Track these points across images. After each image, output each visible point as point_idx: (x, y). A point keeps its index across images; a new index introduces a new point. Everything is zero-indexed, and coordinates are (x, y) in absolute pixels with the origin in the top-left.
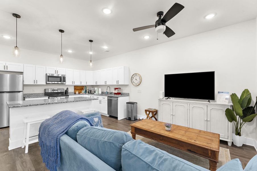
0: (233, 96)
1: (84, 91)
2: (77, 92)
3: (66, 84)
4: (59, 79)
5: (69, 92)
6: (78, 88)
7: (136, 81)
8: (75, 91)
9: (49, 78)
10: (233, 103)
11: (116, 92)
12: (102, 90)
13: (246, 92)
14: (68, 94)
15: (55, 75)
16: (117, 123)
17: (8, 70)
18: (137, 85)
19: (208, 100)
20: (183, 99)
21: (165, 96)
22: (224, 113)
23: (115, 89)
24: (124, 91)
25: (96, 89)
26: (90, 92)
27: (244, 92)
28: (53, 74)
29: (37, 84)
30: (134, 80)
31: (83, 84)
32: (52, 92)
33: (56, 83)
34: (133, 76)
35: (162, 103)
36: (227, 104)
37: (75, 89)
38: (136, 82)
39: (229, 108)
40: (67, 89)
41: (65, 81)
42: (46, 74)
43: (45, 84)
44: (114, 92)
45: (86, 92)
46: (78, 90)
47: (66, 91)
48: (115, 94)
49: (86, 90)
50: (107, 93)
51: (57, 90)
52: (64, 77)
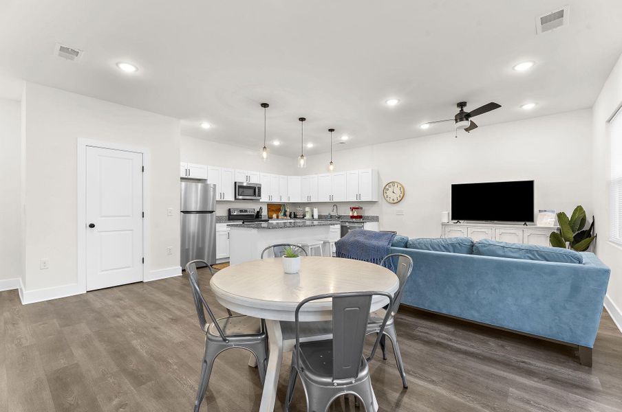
0: (561, 216)
1: (282, 214)
2: (275, 216)
3: (261, 200)
4: (251, 191)
5: (262, 214)
6: (272, 209)
7: (393, 194)
8: (270, 213)
9: (240, 189)
10: (561, 224)
11: (355, 214)
12: (319, 212)
13: (579, 209)
14: (261, 217)
15: (245, 184)
17: (190, 177)
18: (396, 201)
19: (523, 223)
20: (484, 222)
21: (453, 218)
22: (549, 239)
23: (352, 209)
24: (368, 212)
25: (307, 209)
27: (576, 210)
28: (242, 183)
29: (224, 199)
30: (389, 193)
31: (284, 200)
32: (240, 214)
33: (248, 198)
34: (388, 187)
35: (448, 229)
36: (552, 226)
37: (269, 210)
38: (395, 197)
39: (556, 231)
40: (261, 209)
41: (259, 195)
42: (235, 183)
43: (234, 200)
44: (351, 214)
45: (285, 215)
46: (273, 211)
47: (258, 212)
48: (353, 217)
49: (285, 211)
50: (331, 217)
51: (246, 211)
52: (259, 189)
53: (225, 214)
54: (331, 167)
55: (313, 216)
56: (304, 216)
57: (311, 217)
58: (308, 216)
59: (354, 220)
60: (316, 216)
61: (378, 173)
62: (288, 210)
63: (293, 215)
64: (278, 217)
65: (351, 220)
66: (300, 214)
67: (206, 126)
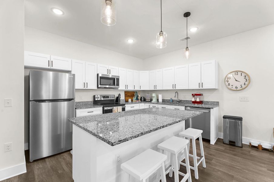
1: (135, 98)
2: (130, 100)
3: (119, 89)
4: (112, 81)
5: (121, 99)
6: (128, 95)
7: (236, 83)
8: (127, 98)
9: (101, 80)
11: (198, 100)
12: (162, 97)
14: (120, 102)
16: (209, 148)
18: (239, 88)
23: (194, 95)
25: (154, 95)
26: (144, 100)
29: (88, 88)
30: (232, 81)
31: (137, 89)
32: (102, 99)
33: (107, 86)
34: (229, 76)
37: (126, 96)
40: (119, 95)
41: (118, 85)
42: (98, 75)
43: (96, 88)
44: (193, 100)
45: (137, 99)
46: (129, 96)
47: (117, 98)
48: (195, 102)
49: (137, 96)
50: (173, 101)
51: (108, 97)
52: (118, 79)
53: (91, 99)
54: (187, 53)
55: (158, 100)
56: (151, 100)
57: (156, 101)
58: (154, 100)
59: (196, 105)
60: (160, 100)
61: (219, 64)
62: (139, 96)
63: (143, 99)
64: (132, 101)
65: (193, 105)
66: (148, 99)
67: (58, 12)
